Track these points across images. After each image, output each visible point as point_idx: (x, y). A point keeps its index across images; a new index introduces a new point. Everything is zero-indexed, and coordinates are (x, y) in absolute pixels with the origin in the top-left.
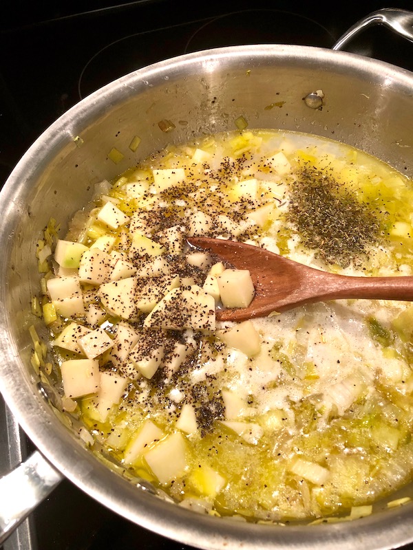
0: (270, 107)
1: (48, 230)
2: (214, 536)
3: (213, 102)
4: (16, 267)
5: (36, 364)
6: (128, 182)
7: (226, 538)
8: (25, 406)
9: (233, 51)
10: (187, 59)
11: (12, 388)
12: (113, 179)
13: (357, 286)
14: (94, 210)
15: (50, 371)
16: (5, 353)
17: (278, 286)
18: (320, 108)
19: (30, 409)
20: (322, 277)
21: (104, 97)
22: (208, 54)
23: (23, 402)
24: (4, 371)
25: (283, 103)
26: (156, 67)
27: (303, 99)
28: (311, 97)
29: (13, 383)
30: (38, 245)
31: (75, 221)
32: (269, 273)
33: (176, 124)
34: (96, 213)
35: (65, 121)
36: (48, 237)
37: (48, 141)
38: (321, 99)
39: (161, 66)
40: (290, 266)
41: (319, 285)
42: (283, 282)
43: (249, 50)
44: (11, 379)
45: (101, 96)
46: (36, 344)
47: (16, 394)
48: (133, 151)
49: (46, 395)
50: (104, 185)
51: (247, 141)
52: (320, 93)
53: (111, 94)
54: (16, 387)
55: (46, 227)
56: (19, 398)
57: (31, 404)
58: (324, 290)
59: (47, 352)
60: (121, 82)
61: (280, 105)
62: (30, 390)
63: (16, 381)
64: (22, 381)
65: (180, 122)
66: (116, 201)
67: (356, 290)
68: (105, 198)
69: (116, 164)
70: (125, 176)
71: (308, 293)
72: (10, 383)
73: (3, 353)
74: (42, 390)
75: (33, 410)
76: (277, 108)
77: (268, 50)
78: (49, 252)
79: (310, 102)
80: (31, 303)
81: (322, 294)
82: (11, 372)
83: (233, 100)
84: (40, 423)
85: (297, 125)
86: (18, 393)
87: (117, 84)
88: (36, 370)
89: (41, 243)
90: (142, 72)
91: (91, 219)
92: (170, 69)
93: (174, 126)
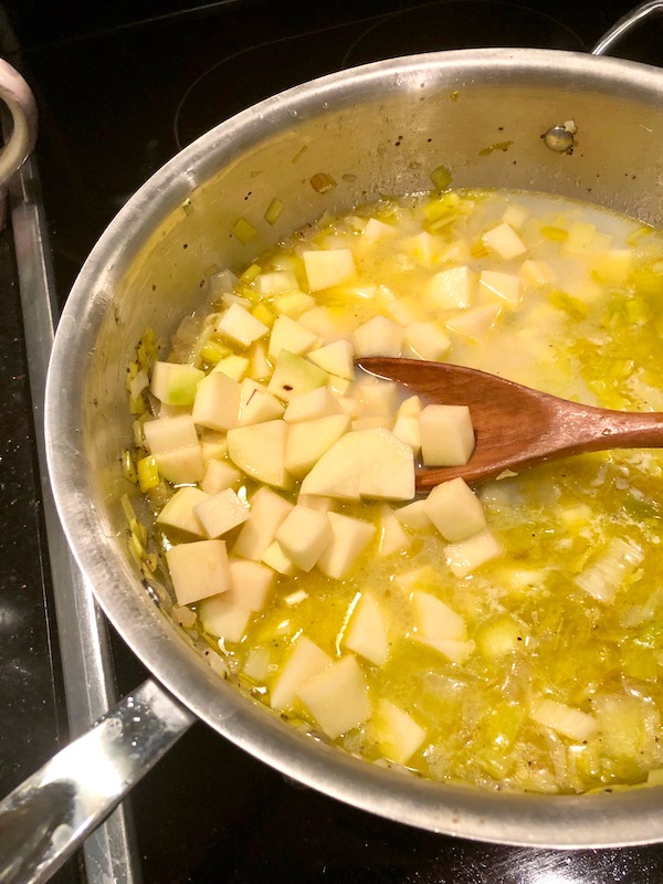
0: (488, 151)
1: (143, 347)
2: (438, 808)
3: (398, 144)
4: (100, 402)
5: (136, 552)
6: (263, 272)
7: (456, 812)
8: (128, 611)
9: (430, 61)
10: (358, 74)
11: (108, 584)
12: (239, 269)
13: (642, 427)
14: (212, 315)
15: (154, 564)
16: (93, 531)
17: (512, 432)
18: (570, 151)
19: (136, 616)
20: (584, 414)
21: (228, 136)
22: (391, 66)
23: (126, 606)
24: (94, 558)
25: (509, 143)
26: (309, 88)
27: (543, 136)
28: (555, 133)
29: (108, 576)
30: (128, 370)
31: (181, 333)
32: (496, 411)
33: (338, 179)
34: (214, 321)
35: (167, 174)
36: (142, 358)
37: (142, 206)
38: (571, 135)
39: (317, 86)
40: (530, 398)
41: (580, 427)
42: (520, 424)
43: (456, 58)
44: (104, 571)
45: (223, 135)
46: (133, 523)
47: (114, 594)
48: (271, 224)
49: (156, 598)
50: (225, 277)
51: (451, 207)
52: (570, 126)
53: (238, 131)
54: (113, 584)
55: (140, 343)
56: (118, 599)
57: (137, 609)
58: (588, 435)
59: (148, 539)
60: (254, 111)
61: (504, 147)
62: (134, 588)
63: (112, 574)
64: (121, 575)
65: (344, 177)
66: (246, 302)
67: (642, 433)
68: (227, 297)
69: (244, 244)
70: (258, 263)
71: (562, 439)
72: (104, 576)
73: (89, 532)
74: (150, 590)
75: (141, 618)
76: (498, 153)
77: (487, 57)
78: (145, 383)
79: (553, 140)
80: (121, 460)
81: (586, 440)
82: (104, 560)
83: (430, 140)
84: (155, 638)
85: (531, 179)
86: (117, 591)
87: (247, 115)
88: (137, 561)
89: (134, 367)
90: (289, 96)
91: (207, 330)
92: (331, 91)
93: (334, 184)
